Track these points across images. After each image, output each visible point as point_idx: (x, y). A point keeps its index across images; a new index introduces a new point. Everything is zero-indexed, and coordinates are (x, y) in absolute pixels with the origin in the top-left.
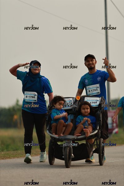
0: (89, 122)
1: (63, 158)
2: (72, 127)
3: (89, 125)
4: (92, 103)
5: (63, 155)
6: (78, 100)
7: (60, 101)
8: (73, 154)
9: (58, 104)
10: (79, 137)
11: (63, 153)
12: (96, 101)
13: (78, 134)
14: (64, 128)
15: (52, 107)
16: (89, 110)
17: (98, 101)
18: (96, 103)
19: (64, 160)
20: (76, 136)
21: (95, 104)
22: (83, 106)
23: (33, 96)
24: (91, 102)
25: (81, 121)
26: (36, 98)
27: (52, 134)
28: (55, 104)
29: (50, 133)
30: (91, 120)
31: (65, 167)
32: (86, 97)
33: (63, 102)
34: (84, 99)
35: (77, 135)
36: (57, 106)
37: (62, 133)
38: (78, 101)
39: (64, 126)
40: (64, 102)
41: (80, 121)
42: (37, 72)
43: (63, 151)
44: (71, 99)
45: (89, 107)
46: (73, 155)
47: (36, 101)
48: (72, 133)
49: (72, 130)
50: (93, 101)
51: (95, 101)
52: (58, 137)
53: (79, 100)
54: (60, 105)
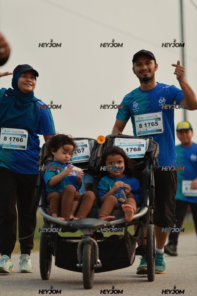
0: (128, 191)
1: (78, 267)
2: (94, 201)
3: (128, 196)
4: (129, 150)
5: (78, 260)
6: (100, 144)
7: (67, 144)
8: (99, 259)
9: (60, 150)
10: (112, 222)
11: (77, 256)
12: (139, 146)
13: (110, 217)
14: (76, 203)
15: (46, 158)
16: (122, 165)
17: (143, 145)
18: (139, 149)
19: (81, 272)
20: (105, 220)
21: (138, 153)
22: (110, 157)
23: (20, 137)
24: (129, 147)
25: (109, 189)
26: (25, 142)
27: (51, 215)
28: (54, 152)
29: (46, 213)
30: (131, 187)
31: (82, 286)
32: (118, 139)
33: (72, 147)
34: (113, 142)
35: (107, 217)
36: (60, 155)
37: (72, 212)
38: (101, 146)
39: (75, 199)
40: (74, 148)
41: (106, 189)
42: (31, 88)
43: (78, 253)
44: (86, 142)
45: (122, 159)
46: (99, 261)
47: (24, 147)
48: (94, 214)
49: (93, 207)
50: (134, 147)
51: (137, 147)
52: (66, 222)
53: (104, 144)
54: (65, 154)
